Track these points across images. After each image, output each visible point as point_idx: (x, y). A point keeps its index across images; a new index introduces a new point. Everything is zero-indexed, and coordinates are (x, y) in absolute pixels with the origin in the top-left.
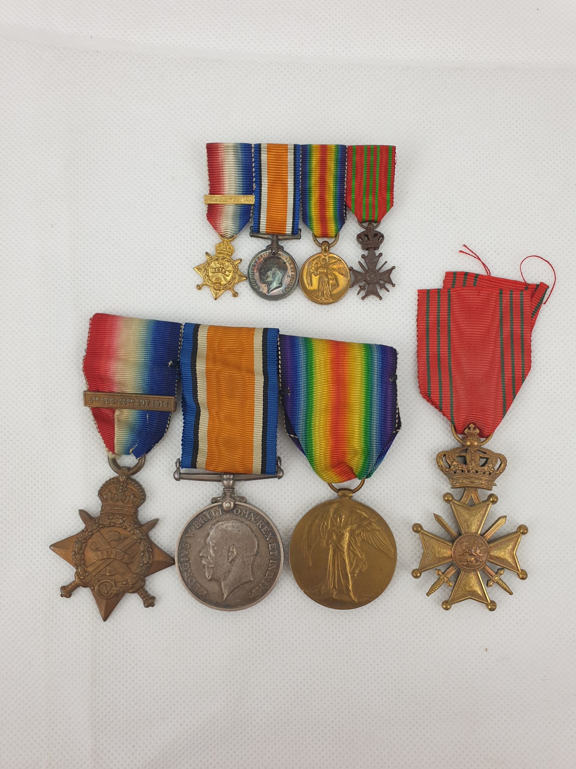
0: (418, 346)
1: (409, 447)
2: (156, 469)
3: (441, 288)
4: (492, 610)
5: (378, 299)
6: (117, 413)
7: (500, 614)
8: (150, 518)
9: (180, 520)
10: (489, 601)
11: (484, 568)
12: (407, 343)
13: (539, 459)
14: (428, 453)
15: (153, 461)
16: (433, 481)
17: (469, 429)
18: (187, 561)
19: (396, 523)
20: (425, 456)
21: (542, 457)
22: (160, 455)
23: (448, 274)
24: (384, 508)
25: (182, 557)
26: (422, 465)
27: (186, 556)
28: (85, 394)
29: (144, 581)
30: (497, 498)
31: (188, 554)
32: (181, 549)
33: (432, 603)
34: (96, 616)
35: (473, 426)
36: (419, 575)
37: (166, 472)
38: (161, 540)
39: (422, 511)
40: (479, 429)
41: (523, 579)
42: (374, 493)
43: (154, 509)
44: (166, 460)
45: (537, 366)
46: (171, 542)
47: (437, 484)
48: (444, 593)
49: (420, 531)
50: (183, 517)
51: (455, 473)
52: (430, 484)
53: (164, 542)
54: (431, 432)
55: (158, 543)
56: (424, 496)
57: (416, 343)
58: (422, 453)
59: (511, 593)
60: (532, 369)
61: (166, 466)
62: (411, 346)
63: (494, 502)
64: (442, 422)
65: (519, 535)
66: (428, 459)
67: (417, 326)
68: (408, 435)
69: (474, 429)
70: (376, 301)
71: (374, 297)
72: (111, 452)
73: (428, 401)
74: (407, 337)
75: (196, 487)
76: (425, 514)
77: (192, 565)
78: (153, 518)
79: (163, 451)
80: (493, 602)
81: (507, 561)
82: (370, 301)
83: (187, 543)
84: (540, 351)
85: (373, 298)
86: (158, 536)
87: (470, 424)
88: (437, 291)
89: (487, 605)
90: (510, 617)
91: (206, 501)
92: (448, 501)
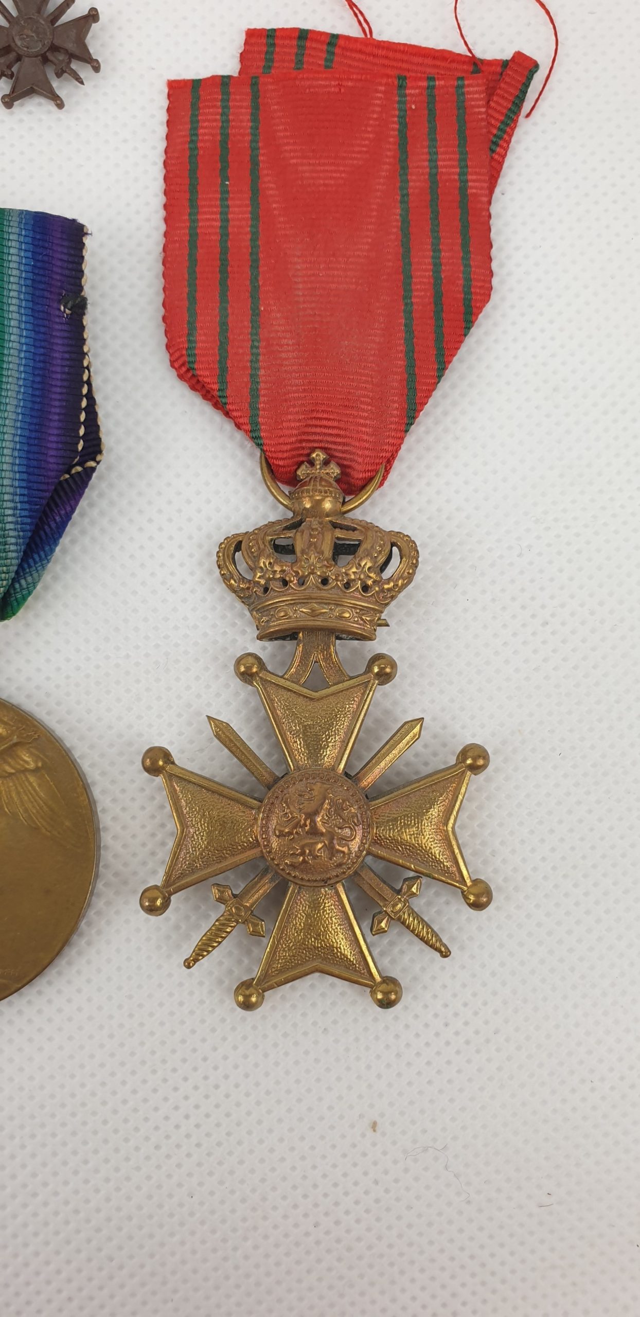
0: (166, 234)
1: (141, 529)
3: (236, 74)
4: (386, 1004)
5: (50, 106)
7: (416, 1016)
10: (378, 978)
11: (356, 873)
12: (138, 229)
13: (520, 555)
14: (200, 546)
16: (214, 626)
17: (312, 463)
19: (102, 755)
20: (191, 556)
21: (530, 547)
23: (252, 35)
24: (69, 712)
26: (183, 583)
30: (393, 665)
33: (211, 992)
35: (322, 456)
36: (159, 902)
39: (179, 715)
40: (340, 465)
41: (477, 906)
42: (39, 670)
45: (511, 290)
47: (225, 633)
48: (246, 961)
49: (163, 768)
51: (266, 590)
52: (205, 635)
54: (207, 484)
56: (188, 670)
57: (163, 227)
58: (181, 547)
59: (445, 954)
60: (494, 297)
62: (148, 236)
63: (385, 677)
64: (239, 454)
65: (463, 772)
66: (201, 564)
67: (166, 179)
68: (140, 494)
69: (326, 463)
70: (49, 112)
71: (42, 100)
73: (193, 388)
74: (138, 212)
76: (190, 724)
80: (390, 982)
81: (428, 852)
82: (30, 113)
84: (517, 248)
85: (40, 104)
87: (313, 449)
88: (220, 82)
89: (373, 989)
90: (446, 1025)
92: (247, 677)
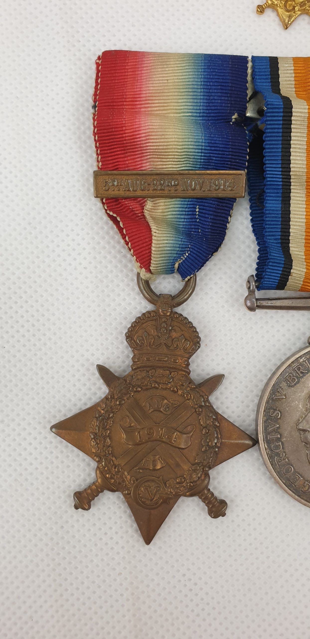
2: (211, 298)
6: (149, 205)
8: (208, 374)
9: (256, 376)
15: (206, 284)
18: (279, 440)
22: (215, 274)
25: (269, 434)
27: (277, 431)
28: (96, 175)
29: (207, 475)
31: (278, 428)
32: (267, 420)
34: (132, 536)
37: (227, 302)
38: (227, 408)
43: (213, 360)
44: (226, 283)
46: (243, 411)
50: (260, 371)
53: (233, 412)
55: (223, 412)
61: (226, 292)
72: (143, 270)
75: (277, 321)
77: (286, 445)
78: (212, 374)
79: (220, 269)
83: (275, 410)
86: (222, 403)
91: (295, 344)
